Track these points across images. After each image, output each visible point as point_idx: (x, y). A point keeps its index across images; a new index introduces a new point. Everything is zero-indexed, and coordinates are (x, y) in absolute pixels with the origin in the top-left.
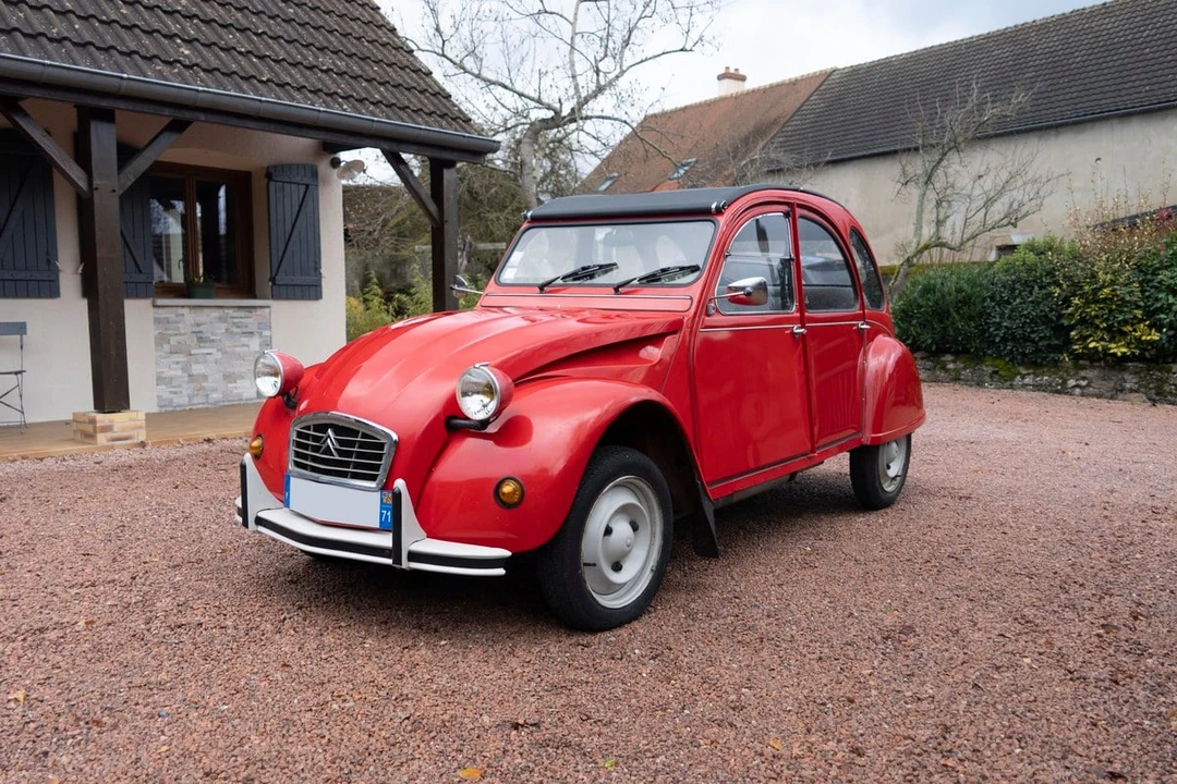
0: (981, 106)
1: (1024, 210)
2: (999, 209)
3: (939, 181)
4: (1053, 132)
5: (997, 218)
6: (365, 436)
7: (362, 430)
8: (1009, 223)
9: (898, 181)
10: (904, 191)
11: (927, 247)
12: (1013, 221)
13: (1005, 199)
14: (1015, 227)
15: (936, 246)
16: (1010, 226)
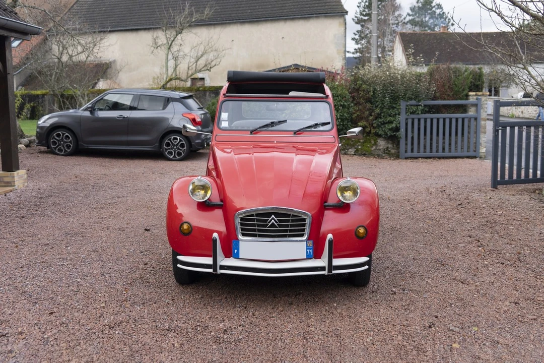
0: (191, 14)
1: (213, 64)
2: (202, 62)
3: (175, 48)
4: (213, 27)
5: (201, 67)
6: (293, 216)
7: (292, 213)
8: (207, 69)
9: (152, 46)
10: (155, 51)
11: (171, 80)
12: (209, 68)
13: (204, 58)
14: (210, 71)
15: (175, 79)
16: (208, 71)
